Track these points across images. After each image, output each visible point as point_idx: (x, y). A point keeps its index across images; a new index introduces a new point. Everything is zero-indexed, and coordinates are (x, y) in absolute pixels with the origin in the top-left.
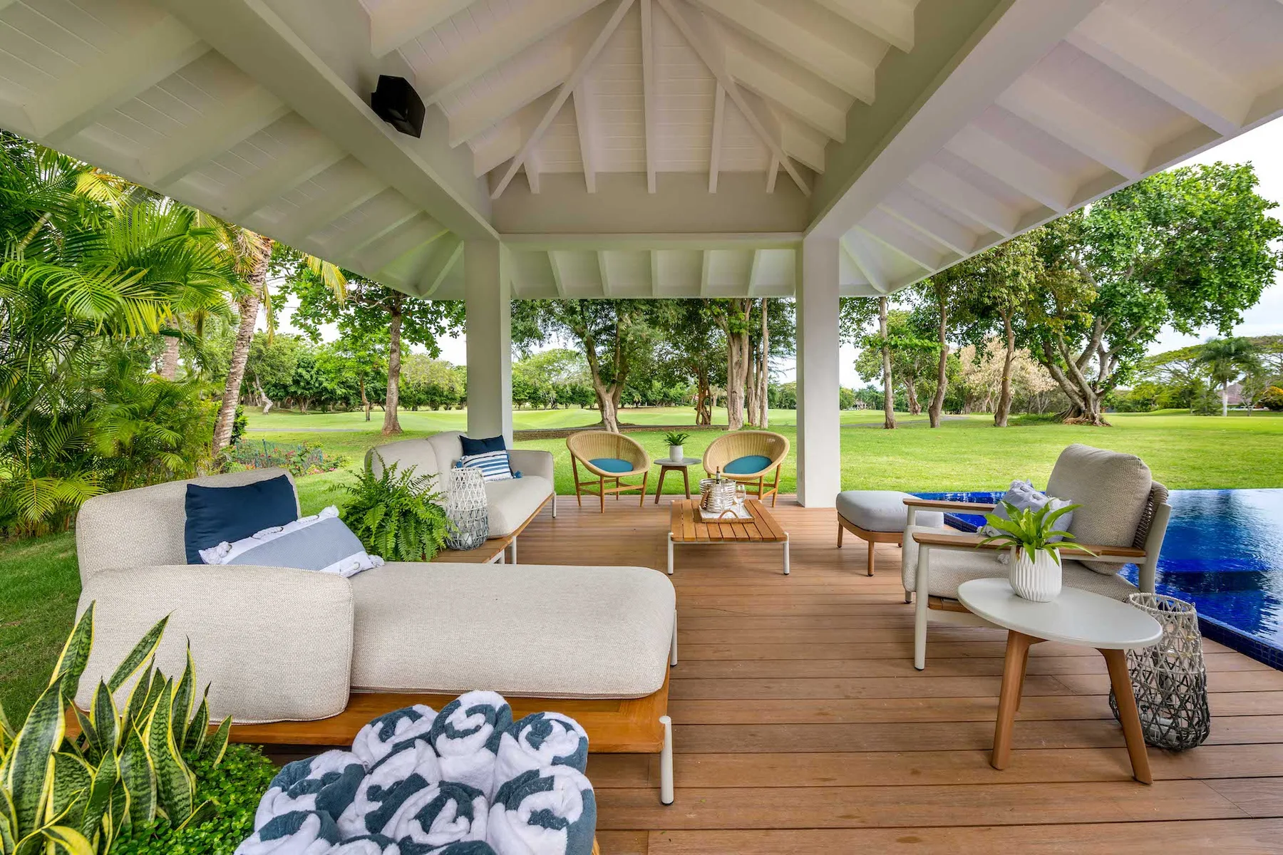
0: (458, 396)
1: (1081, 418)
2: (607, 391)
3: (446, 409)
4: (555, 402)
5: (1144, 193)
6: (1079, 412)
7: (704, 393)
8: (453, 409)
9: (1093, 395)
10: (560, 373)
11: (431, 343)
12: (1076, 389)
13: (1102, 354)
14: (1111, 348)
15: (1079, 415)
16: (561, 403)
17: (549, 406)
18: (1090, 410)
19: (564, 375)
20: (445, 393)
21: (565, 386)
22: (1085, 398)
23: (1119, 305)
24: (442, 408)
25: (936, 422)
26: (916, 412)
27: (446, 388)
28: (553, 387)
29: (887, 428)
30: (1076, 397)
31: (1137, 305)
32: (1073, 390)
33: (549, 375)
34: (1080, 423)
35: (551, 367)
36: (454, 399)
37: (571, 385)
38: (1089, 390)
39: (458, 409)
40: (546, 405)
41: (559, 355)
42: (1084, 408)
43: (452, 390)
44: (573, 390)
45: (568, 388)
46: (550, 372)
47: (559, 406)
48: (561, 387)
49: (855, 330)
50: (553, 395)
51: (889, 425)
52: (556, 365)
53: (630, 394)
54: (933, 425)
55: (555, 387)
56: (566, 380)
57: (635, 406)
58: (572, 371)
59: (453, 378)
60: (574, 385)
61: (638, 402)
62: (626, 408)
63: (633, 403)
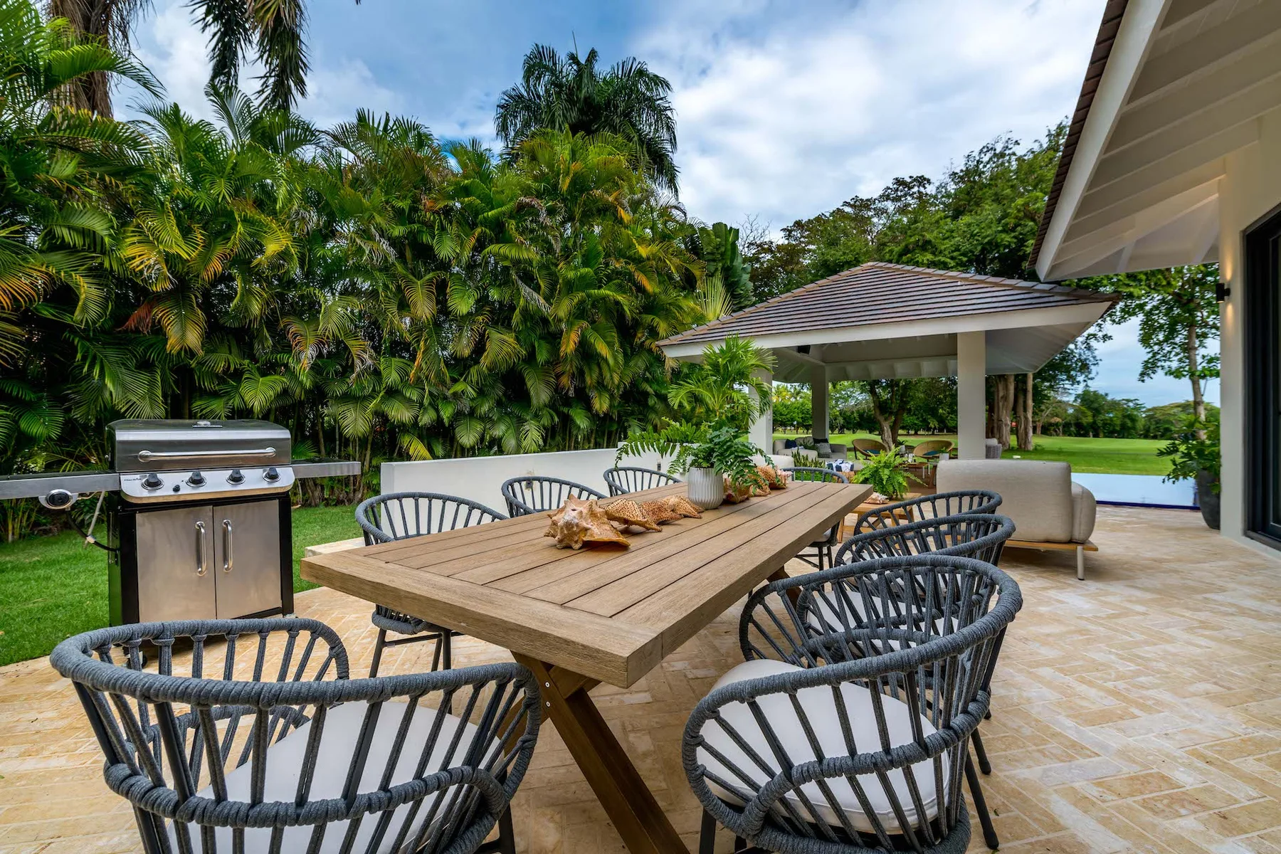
2: (886, 419)
4: (843, 427)
10: (847, 400)
16: (848, 429)
17: (839, 430)
19: (852, 403)
21: (853, 413)
33: (837, 402)
35: (838, 395)
37: (858, 411)
40: (832, 431)
44: (861, 416)
45: (855, 414)
46: (837, 399)
47: (846, 431)
48: (849, 414)
50: (841, 420)
52: (843, 392)
53: (925, 421)
55: (842, 413)
56: (853, 407)
58: (860, 398)
60: (861, 411)
61: (935, 428)
62: (916, 434)
63: (928, 429)
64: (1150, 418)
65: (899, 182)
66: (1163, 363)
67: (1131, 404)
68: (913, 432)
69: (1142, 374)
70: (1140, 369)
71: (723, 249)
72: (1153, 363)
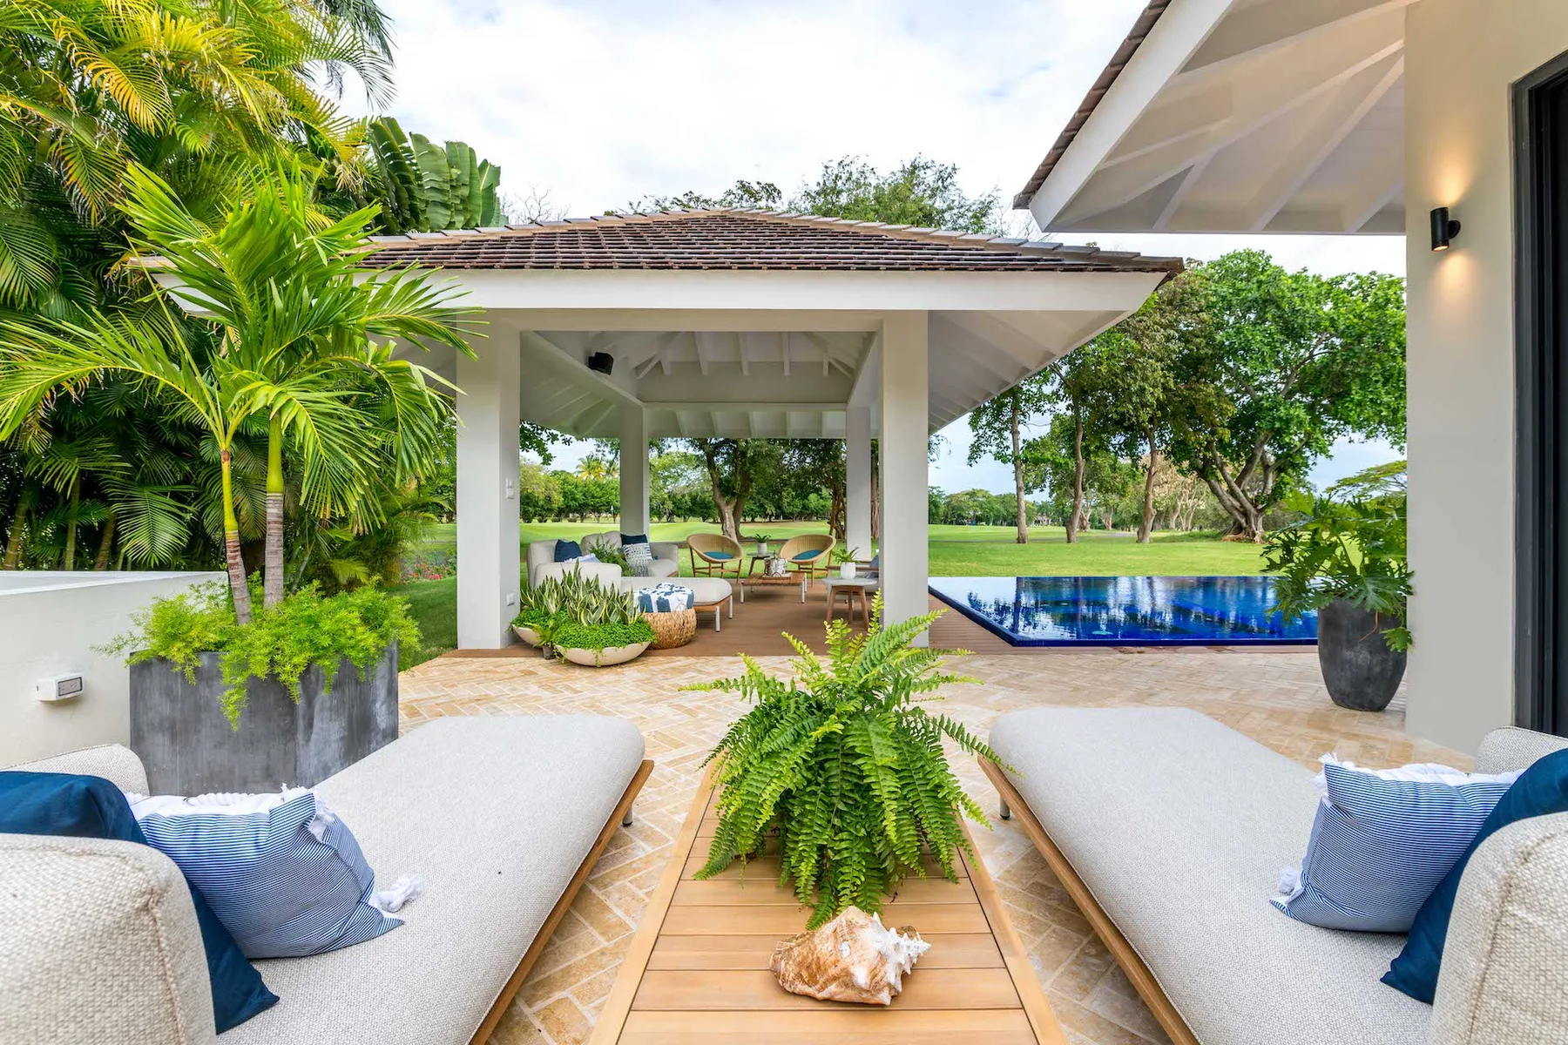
0: (555, 506)
1: (1241, 535)
2: (727, 504)
3: (540, 521)
4: (671, 514)
5: (1278, 307)
6: (1240, 529)
7: (838, 505)
8: (549, 521)
9: (1253, 511)
10: (677, 480)
11: (542, 450)
12: (1237, 504)
13: (1266, 467)
14: (1276, 461)
15: (1240, 532)
16: (679, 516)
17: (664, 519)
18: (1251, 527)
19: (683, 483)
20: (541, 503)
21: (684, 496)
22: (1245, 514)
23: (1264, 419)
24: (535, 521)
25: (1073, 537)
26: (1084, 528)
27: (542, 497)
28: (669, 497)
29: (1019, 542)
30: (1236, 513)
31: (1280, 419)
32: (1233, 506)
33: (665, 482)
34: (1239, 540)
35: (666, 474)
36: (550, 510)
37: (690, 494)
38: (1248, 506)
39: (554, 521)
40: (660, 518)
41: (676, 459)
42: (1244, 525)
43: (549, 499)
44: (694, 500)
45: (687, 498)
46: (665, 479)
47: (676, 519)
48: (679, 497)
49: (996, 439)
50: (669, 505)
51: (1021, 540)
52: (673, 470)
53: (762, 506)
54: (1069, 541)
55: (671, 496)
56: (684, 488)
57: (768, 520)
58: (692, 478)
59: (551, 485)
60: (694, 494)
61: (772, 515)
62: (753, 521)
63: (766, 515)
64: (948, 504)
65: (745, 187)
66: (985, 448)
67: (935, 491)
68: (749, 519)
69: (970, 458)
70: (968, 453)
71: (465, 191)
72: (978, 447)
